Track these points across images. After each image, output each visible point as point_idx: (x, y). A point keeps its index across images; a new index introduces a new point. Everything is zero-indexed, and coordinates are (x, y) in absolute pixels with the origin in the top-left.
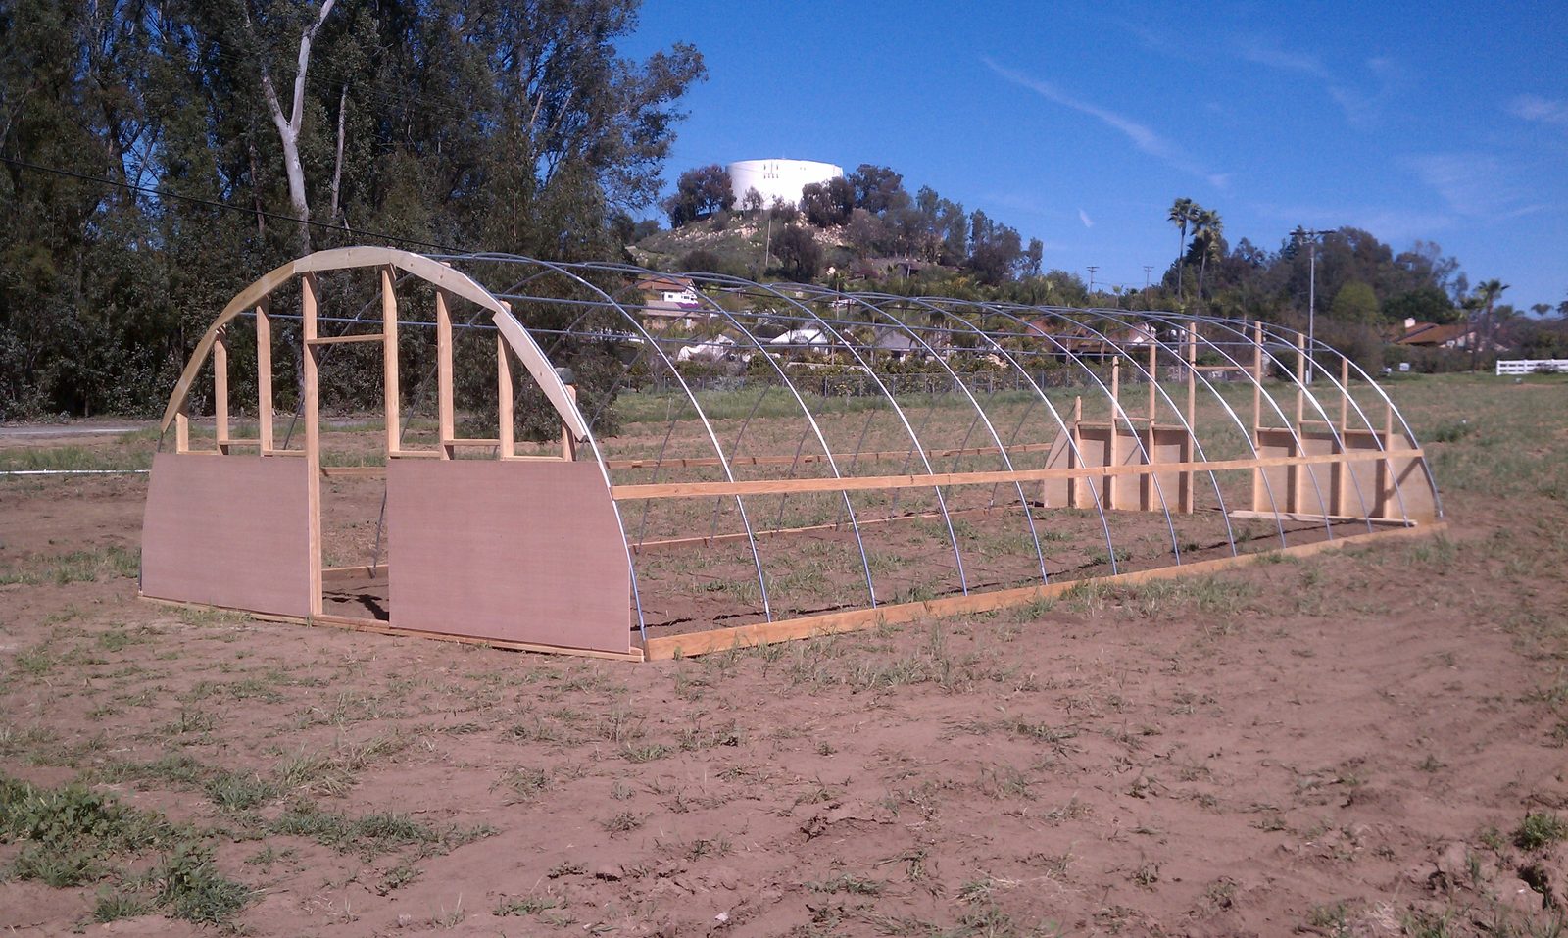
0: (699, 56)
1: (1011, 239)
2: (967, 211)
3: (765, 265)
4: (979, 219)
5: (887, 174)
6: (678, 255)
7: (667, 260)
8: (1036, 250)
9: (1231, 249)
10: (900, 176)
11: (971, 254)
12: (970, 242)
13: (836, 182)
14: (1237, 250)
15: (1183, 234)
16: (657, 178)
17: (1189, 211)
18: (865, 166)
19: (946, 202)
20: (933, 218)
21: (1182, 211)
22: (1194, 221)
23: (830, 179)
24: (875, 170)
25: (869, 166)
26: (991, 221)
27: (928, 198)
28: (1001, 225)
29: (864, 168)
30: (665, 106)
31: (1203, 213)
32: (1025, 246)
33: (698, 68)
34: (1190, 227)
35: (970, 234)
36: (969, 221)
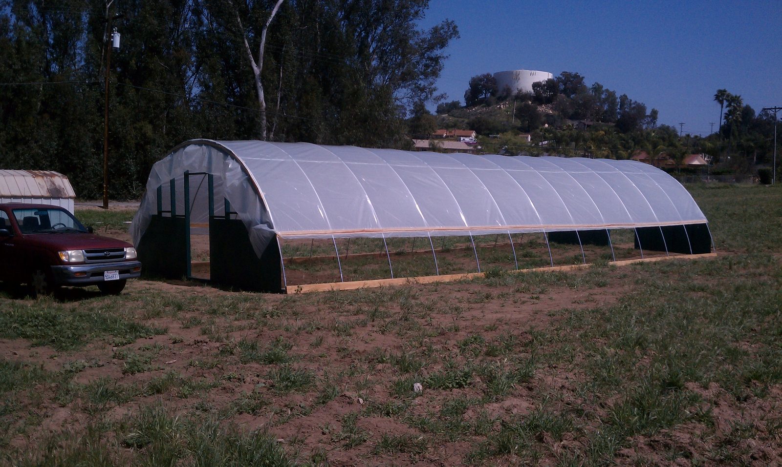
0: (455, 27)
1: (640, 109)
2: (618, 95)
3: (512, 123)
4: (624, 98)
5: (576, 76)
6: (468, 119)
7: (463, 121)
8: (654, 114)
9: (757, 114)
10: (583, 78)
11: (619, 117)
12: (618, 111)
13: (549, 81)
14: (760, 115)
15: (722, 107)
16: (433, 86)
17: (725, 96)
18: (565, 72)
19: (607, 90)
20: (599, 98)
21: (721, 96)
22: (727, 101)
23: (546, 80)
24: (570, 74)
25: (567, 72)
26: (631, 100)
27: (597, 88)
28: (636, 102)
29: (565, 74)
30: (437, 52)
31: (732, 97)
32: (648, 112)
33: (455, 32)
34: (725, 103)
35: (619, 107)
36: (618, 100)
